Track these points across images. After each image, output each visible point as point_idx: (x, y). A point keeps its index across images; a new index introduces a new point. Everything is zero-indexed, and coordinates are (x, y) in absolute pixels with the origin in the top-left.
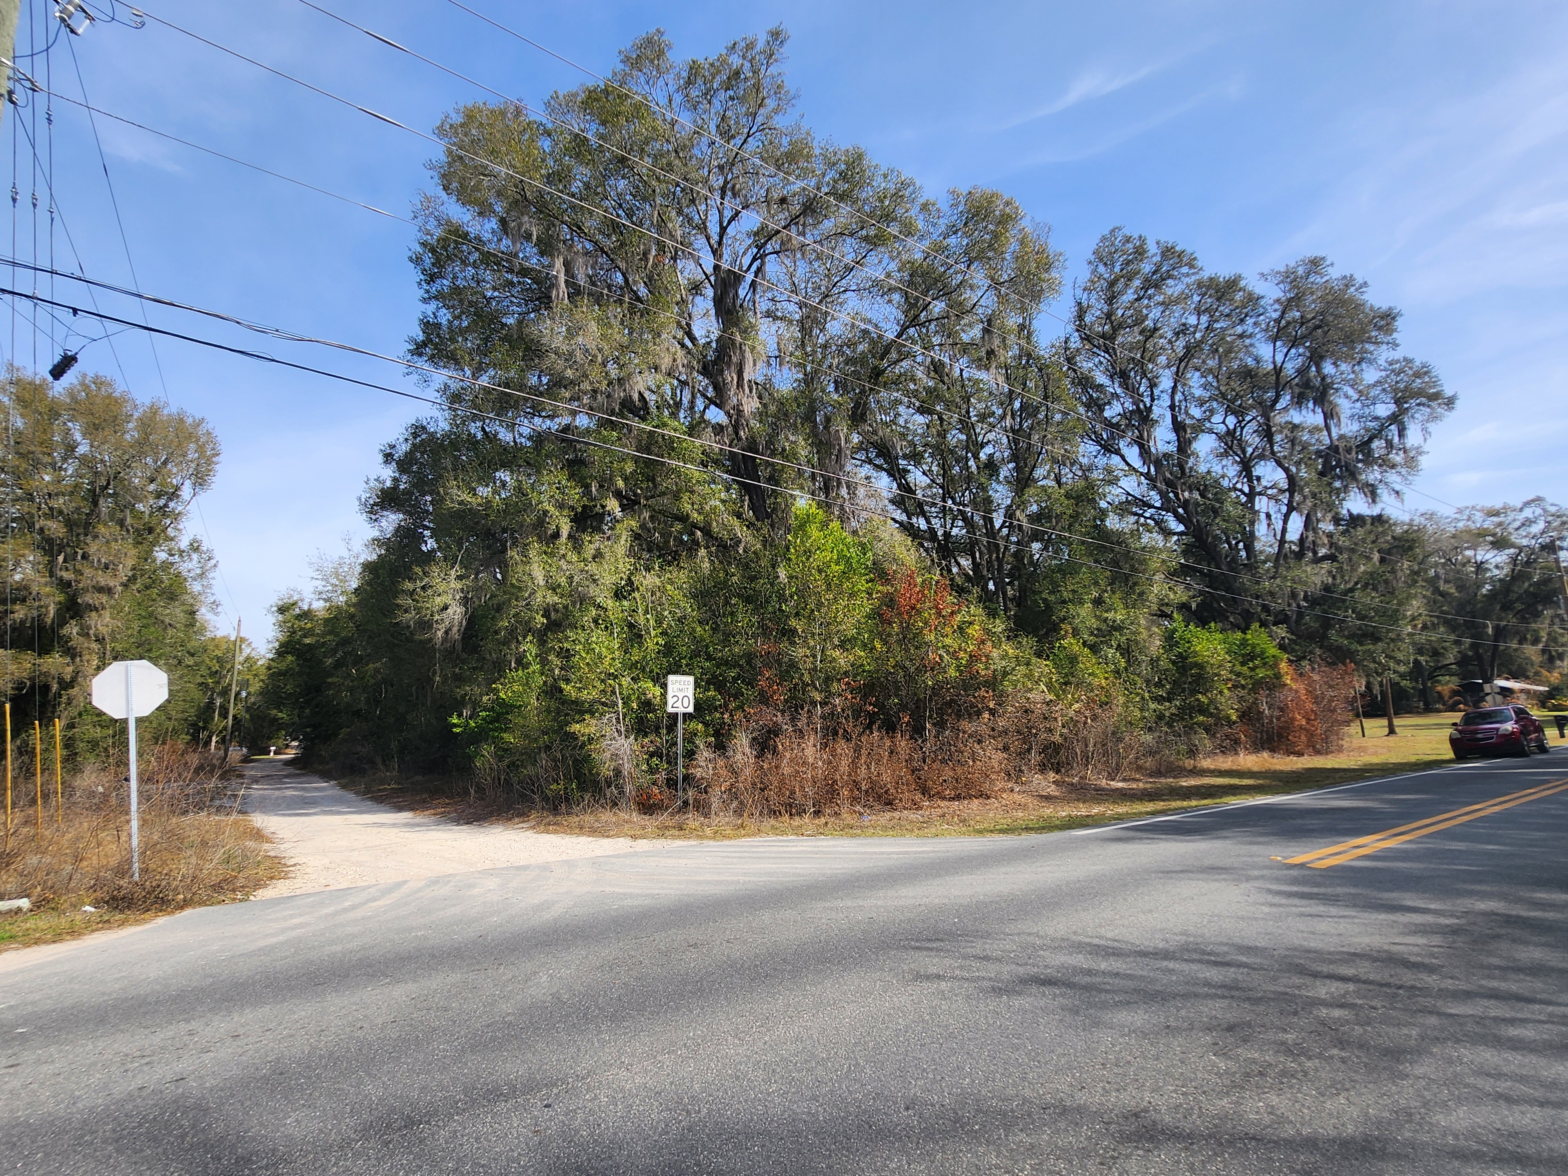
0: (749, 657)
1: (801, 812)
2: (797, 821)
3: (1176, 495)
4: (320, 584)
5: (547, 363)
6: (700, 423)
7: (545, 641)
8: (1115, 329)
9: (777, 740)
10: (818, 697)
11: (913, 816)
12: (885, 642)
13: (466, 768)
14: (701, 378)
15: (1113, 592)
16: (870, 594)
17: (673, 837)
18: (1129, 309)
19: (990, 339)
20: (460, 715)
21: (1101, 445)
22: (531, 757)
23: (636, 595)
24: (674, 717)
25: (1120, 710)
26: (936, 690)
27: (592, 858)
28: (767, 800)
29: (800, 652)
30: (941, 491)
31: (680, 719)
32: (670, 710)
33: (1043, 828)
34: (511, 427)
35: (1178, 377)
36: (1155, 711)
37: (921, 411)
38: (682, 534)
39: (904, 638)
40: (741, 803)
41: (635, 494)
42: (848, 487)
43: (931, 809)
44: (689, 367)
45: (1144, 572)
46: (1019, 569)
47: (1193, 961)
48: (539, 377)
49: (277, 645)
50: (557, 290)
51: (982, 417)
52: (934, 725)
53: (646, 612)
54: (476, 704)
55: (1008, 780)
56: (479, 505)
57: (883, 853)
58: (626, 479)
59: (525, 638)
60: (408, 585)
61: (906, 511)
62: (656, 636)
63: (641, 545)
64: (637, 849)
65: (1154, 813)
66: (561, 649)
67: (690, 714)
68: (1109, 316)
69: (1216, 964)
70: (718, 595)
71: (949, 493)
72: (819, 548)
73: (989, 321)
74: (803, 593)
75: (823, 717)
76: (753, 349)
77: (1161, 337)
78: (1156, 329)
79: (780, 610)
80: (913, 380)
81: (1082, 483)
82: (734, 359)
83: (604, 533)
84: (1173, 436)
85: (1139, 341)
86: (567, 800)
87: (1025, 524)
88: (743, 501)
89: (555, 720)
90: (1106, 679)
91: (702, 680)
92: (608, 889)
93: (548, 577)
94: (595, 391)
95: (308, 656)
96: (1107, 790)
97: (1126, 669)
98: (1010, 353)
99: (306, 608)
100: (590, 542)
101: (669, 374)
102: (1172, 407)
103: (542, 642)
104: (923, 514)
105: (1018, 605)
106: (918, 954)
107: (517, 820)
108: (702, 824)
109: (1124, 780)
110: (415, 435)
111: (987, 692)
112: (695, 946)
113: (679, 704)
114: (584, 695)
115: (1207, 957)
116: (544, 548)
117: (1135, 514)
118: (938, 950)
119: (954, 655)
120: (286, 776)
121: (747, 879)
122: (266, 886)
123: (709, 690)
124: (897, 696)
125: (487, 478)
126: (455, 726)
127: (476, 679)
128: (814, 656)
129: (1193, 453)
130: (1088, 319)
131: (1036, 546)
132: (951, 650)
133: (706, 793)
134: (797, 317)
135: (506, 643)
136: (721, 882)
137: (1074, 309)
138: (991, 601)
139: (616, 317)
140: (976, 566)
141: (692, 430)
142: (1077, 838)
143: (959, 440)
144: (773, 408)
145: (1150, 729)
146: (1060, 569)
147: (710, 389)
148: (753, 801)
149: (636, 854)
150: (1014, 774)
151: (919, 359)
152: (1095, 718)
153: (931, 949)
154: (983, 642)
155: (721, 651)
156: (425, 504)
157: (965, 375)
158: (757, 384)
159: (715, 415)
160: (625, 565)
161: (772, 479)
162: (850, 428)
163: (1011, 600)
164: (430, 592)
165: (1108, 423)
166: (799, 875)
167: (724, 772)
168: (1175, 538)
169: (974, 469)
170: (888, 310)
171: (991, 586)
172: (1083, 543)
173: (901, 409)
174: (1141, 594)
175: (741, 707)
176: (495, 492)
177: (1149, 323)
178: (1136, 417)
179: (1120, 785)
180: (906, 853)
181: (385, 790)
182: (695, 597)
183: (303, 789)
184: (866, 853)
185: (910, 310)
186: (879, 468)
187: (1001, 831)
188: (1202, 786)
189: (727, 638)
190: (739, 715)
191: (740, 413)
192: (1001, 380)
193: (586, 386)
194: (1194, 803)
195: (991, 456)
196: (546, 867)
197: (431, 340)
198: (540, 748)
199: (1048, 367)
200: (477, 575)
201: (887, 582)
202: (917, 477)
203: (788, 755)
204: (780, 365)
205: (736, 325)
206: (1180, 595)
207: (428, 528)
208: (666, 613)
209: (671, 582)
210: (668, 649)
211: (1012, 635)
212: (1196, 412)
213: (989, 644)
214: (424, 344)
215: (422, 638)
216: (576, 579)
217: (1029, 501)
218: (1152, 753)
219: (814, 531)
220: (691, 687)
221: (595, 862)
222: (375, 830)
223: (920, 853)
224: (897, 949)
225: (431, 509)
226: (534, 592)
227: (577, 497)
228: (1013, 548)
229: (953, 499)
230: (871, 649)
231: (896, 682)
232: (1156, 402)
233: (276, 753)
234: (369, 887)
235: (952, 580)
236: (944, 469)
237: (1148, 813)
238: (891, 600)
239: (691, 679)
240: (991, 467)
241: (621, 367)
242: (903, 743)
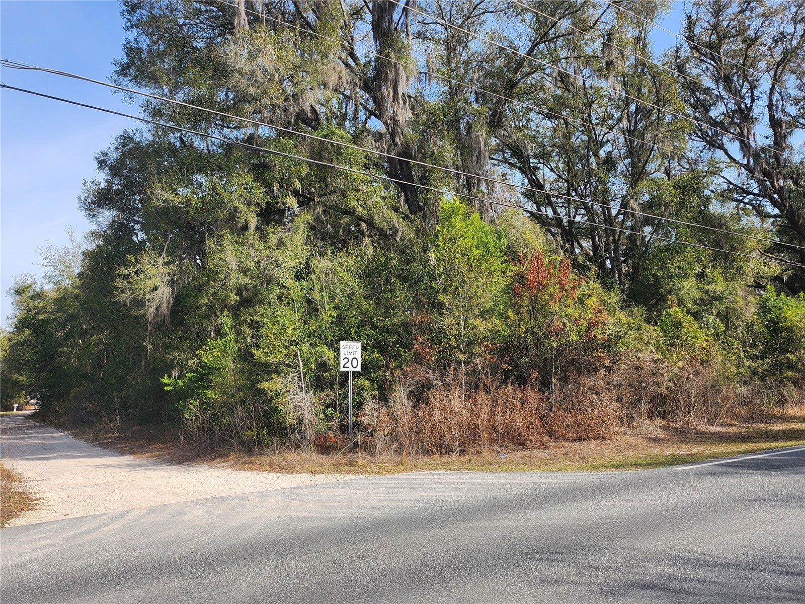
0: (406, 325)
1: (449, 451)
2: (446, 458)
3: (772, 184)
4: (49, 270)
5: (232, 82)
6: (362, 132)
7: (238, 315)
8: (720, 39)
9: (429, 393)
10: (462, 357)
11: (542, 454)
12: (517, 313)
13: (176, 419)
14: (362, 92)
15: (714, 267)
16: (504, 273)
17: (346, 472)
18: (733, 20)
19: (609, 52)
20: (170, 376)
21: (706, 141)
22: (229, 409)
23: (313, 276)
24: (345, 375)
25: (718, 367)
26: (560, 351)
27: (280, 490)
28: (421, 441)
29: (447, 321)
30: (566, 184)
31: (350, 376)
32: (342, 369)
33: (650, 464)
34: (204, 137)
35: (776, 79)
36: (749, 367)
37: (549, 117)
38: (349, 225)
39: (533, 309)
40: (401, 444)
41: (310, 193)
42: (487, 183)
43: (556, 449)
44: (353, 83)
45: (741, 250)
46: (632, 250)
47: (769, 571)
48: (226, 94)
49: (15, 320)
50: (239, 17)
51: (603, 120)
52: (559, 380)
53: (321, 290)
54: (182, 367)
55: (622, 425)
56: (180, 203)
57: (515, 484)
58: (302, 180)
59: (222, 312)
60: (123, 271)
61: (536, 202)
62: (330, 310)
63: (315, 235)
64: (316, 482)
65: (745, 453)
66: (252, 321)
67: (358, 372)
68: (715, 27)
69: (787, 573)
70: (380, 276)
71: (573, 186)
72: (462, 236)
73: (609, 35)
74: (449, 271)
75: (467, 374)
76: (405, 68)
77: (761, 44)
78: (757, 38)
79: (431, 287)
80: (543, 89)
81: (687, 175)
82: (391, 76)
83: (285, 225)
84: (770, 132)
85: (741, 49)
86: (259, 443)
87: (638, 213)
88: (399, 197)
89: (248, 379)
90: (707, 341)
91: (368, 345)
92: (294, 514)
93: (239, 262)
94: (274, 106)
95: (41, 329)
96: (706, 433)
97: (725, 333)
98: (627, 63)
99: (38, 289)
100: (274, 233)
101: (336, 90)
102: (770, 107)
103: (236, 316)
104: (551, 204)
105: (632, 280)
106: (541, 564)
107: (219, 460)
108: (369, 462)
109: (721, 425)
110: (124, 145)
111: (603, 353)
112: (363, 557)
113: (349, 365)
114: (271, 359)
115: (780, 568)
116: (236, 238)
117: (736, 200)
118: (558, 560)
119: (575, 322)
120: (28, 428)
121: (405, 505)
122: (17, 516)
123: (374, 353)
124: (527, 356)
125: (185, 181)
126: (166, 385)
127: (182, 347)
128: (459, 324)
129: (788, 146)
130: (697, 30)
131: (648, 229)
132: (573, 318)
133: (372, 436)
134: (443, 37)
135: (206, 316)
136: (384, 507)
137: (684, 23)
138: (608, 276)
139: (289, 40)
140: (595, 248)
141: (356, 138)
142: (678, 473)
143: (583, 141)
144: (423, 118)
145: (745, 383)
146: (668, 249)
147: (371, 101)
148: (410, 442)
149: (315, 486)
150: (627, 421)
151: (548, 71)
152: (696, 373)
153: (552, 560)
154: (600, 311)
155: (383, 321)
156: (134, 202)
157: (588, 84)
158: (409, 97)
159: (375, 125)
160: (303, 253)
161: (425, 179)
162: (488, 133)
163: (626, 275)
164: (142, 276)
165: (714, 123)
166: (447, 501)
167: (386, 419)
168: (772, 220)
169: (594, 165)
170: (521, 28)
171: (608, 264)
172: (688, 226)
173: (533, 115)
174: (740, 268)
175: (399, 367)
176: (193, 192)
177: (751, 33)
178: (738, 115)
179: (718, 429)
180: (534, 484)
181: (110, 438)
182: (361, 277)
183: (43, 438)
184: (501, 484)
185: (540, 28)
186: (512, 166)
187: (614, 467)
188: (789, 430)
189: (389, 309)
190: (398, 373)
191: (396, 122)
192: (618, 86)
193: (266, 101)
194: (780, 444)
195: (610, 153)
196: (243, 498)
197: (134, 63)
198: (236, 402)
199: (660, 74)
200: (181, 260)
201: (520, 262)
202: (546, 174)
203: (438, 404)
204: (429, 80)
205: (392, 46)
206: (774, 268)
207: (137, 222)
208: (338, 291)
209: (341, 265)
210: (340, 320)
211: (625, 305)
212: (792, 110)
213: (605, 312)
214: (128, 66)
215: (137, 314)
216: (263, 264)
217: (642, 192)
218: (745, 403)
219: (458, 222)
220: (359, 351)
221: (283, 493)
222: (103, 470)
223: (545, 484)
224: (524, 560)
225: (140, 206)
226: (228, 275)
227: (261, 195)
228: (628, 232)
229: (576, 191)
230: (507, 318)
231: (526, 345)
232: (756, 102)
233: (18, 409)
234: (100, 515)
235: (575, 259)
236: (568, 166)
237: (740, 453)
238: (522, 278)
239: (359, 344)
240: (609, 163)
241: (295, 85)
242: (533, 395)
